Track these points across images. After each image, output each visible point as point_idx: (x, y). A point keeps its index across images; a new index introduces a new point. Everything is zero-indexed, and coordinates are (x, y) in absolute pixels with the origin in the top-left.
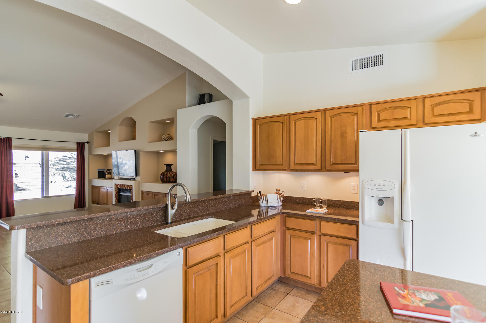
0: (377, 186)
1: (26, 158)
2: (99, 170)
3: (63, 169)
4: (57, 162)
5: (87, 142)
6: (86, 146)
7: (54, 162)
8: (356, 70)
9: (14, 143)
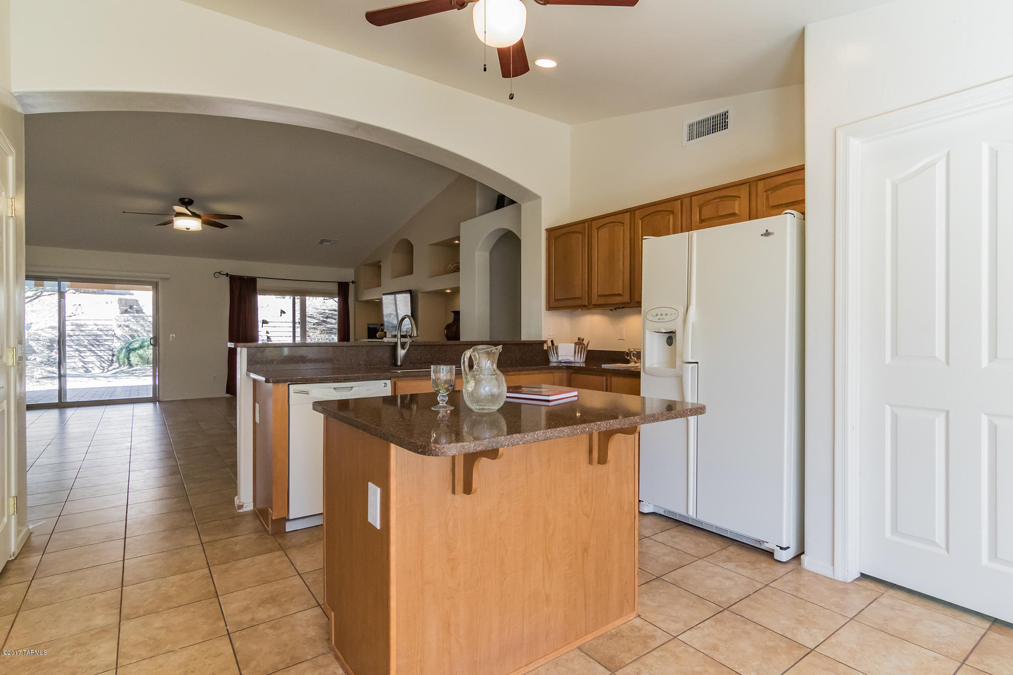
0: (659, 317)
1: (281, 313)
2: (369, 326)
3: (331, 330)
4: (322, 319)
5: (353, 282)
6: (352, 287)
7: (319, 320)
8: (693, 140)
9: (260, 284)
